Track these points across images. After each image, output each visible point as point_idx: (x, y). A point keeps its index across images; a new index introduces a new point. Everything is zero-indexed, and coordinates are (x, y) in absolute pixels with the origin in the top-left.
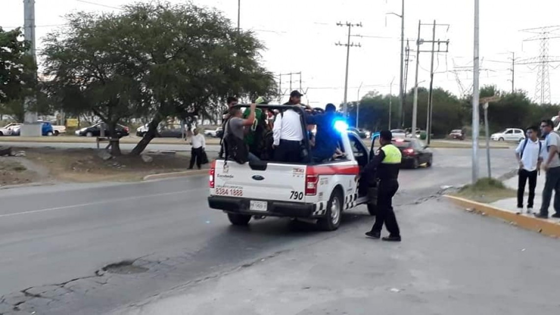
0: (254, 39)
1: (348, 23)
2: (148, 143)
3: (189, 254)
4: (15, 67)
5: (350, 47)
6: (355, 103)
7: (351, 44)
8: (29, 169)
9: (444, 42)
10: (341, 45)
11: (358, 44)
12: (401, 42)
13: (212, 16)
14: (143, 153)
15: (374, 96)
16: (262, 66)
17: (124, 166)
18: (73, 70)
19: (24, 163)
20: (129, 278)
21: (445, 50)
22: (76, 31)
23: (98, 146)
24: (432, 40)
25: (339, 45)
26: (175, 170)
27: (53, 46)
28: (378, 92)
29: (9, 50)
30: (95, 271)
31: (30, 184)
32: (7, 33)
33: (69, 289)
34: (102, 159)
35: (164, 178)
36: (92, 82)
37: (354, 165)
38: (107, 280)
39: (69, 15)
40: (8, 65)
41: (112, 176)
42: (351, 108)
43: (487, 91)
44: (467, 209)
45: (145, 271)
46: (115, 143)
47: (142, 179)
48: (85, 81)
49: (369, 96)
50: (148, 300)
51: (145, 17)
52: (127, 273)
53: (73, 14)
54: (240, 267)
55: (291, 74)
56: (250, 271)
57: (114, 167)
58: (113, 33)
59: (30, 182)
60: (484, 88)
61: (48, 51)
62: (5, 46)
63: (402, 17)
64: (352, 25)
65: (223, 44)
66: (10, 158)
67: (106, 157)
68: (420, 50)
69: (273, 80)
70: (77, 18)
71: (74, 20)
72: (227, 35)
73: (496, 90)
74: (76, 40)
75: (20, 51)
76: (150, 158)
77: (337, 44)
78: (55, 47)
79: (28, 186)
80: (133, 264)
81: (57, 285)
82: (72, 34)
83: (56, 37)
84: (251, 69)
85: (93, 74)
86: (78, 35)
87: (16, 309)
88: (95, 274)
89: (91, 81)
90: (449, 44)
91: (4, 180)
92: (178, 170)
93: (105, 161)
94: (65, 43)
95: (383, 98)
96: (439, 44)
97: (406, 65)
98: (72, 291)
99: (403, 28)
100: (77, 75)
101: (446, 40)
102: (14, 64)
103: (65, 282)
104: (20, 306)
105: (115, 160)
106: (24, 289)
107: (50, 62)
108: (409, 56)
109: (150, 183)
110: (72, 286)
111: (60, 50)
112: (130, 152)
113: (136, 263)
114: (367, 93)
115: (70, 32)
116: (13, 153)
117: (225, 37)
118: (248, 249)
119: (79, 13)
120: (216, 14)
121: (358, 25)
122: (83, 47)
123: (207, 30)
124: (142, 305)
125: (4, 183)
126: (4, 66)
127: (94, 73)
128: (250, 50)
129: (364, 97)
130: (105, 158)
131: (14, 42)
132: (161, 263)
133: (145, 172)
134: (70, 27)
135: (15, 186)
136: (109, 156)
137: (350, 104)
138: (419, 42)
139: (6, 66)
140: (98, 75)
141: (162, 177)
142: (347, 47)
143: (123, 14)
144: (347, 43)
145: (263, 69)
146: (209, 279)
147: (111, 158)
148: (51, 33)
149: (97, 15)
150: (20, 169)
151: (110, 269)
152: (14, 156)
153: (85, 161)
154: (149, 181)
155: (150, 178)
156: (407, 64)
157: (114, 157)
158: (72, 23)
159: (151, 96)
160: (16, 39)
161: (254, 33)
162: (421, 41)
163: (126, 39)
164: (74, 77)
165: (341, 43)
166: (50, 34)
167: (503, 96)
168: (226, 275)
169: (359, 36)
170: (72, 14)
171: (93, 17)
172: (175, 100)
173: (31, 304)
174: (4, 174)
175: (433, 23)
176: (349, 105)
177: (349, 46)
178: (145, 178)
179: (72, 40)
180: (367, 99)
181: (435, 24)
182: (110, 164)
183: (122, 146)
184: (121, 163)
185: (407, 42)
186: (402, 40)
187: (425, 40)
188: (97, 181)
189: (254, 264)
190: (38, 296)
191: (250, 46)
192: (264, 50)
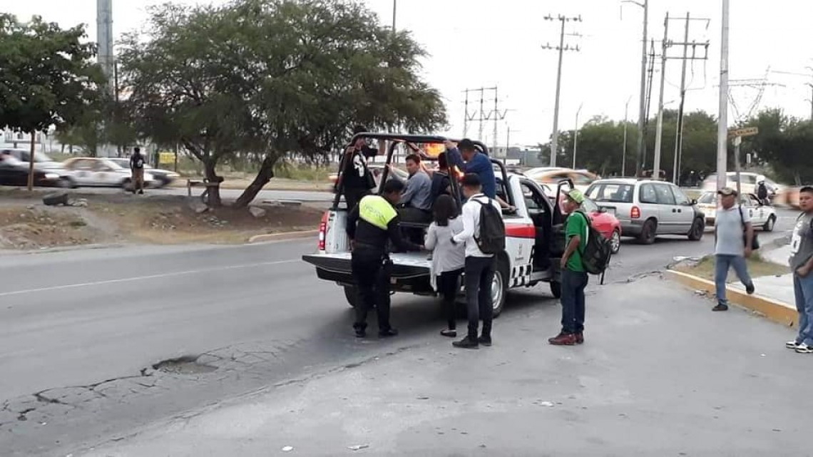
0: (411, 42)
1: (561, 16)
2: (260, 189)
3: (279, 348)
4: (76, 80)
5: (563, 51)
6: (572, 133)
7: (564, 46)
8: (90, 224)
9: (702, 44)
10: (550, 48)
11: (575, 47)
12: (642, 43)
13: (351, 9)
14: (253, 202)
15: (601, 122)
16: (423, 81)
17: (224, 222)
18: (157, 85)
19: (85, 215)
20: (187, 380)
21: (704, 57)
22: (161, 29)
23: (190, 192)
24: (683, 41)
25: (547, 49)
26: (295, 228)
27: (130, 51)
28: (606, 117)
29: (68, 57)
30: (142, 369)
31: (88, 245)
32: (65, 32)
33: (99, 393)
34: (194, 211)
35: (279, 239)
36: (183, 103)
37: (528, 225)
38: (155, 381)
39: (152, 8)
40: (66, 77)
41: (207, 236)
42: (566, 139)
43: (770, 115)
44: (697, 291)
45: (212, 371)
46: (213, 189)
47: (247, 241)
48: (173, 102)
49: (593, 122)
50: (200, 410)
51: (257, 10)
52: (186, 373)
53: (157, 6)
54: (342, 369)
55: (482, 89)
56: (355, 374)
57: (209, 224)
58: (211, 33)
59: (90, 242)
60: (765, 112)
61: (122, 57)
62: (62, 51)
63: (645, 6)
64: (568, 20)
65: (368, 48)
66: (66, 209)
67: (200, 208)
68: (667, 55)
69: (438, 100)
70: (162, 11)
71: (159, 14)
72: (373, 35)
73: (782, 115)
74: (160, 43)
75: (83, 59)
76: (261, 211)
77: (544, 48)
78: (132, 53)
79: (86, 248)
80: (198, 361)
81: (85, 387)
82: (155, 33)
83: (132, 37)
84: (407, 85)
85: (185, 91)
86: (164, 35)
87: (22, 418)
88: (140, 373)
89: (181, 101)
90: (709, 47)
91: (52, 239)
92: (301, 228)
93: (198, 214)
94: (146, 46)
95: (616, 125)
96: (694, 46)
97: (649, 77)
98: (104, 395)
99: (646, 23)
100: (163, 92)
101: (704, 42)
102: (74, 76)
103: (95, 383)
104: (27, 415)
105: (213, 213)
106: (38, 391)
107: (125, 74)
108: (655, 64)
109: (258, 246)
110: (105, 389)
111: (139, 56)
112: (234, 201)
113: (201, 360)
114: (592, 118)
115: (152, 31)
116: (70, 202)
117: (371, 39)
118: (363, 342)
119: (165, 5)
120: (358, 5)
121: (575, 19)
122: (172, 52)
123: (345, 29)
124: (190, 417)
125: (53, 243)
126: (61, 78)
127: (186, 89)
128: (405, 57)
129: (586, 125)
130: (199, 210)
131: (74, 44)
132: (237, 360)
133: (252, 231)
134: (153, 25)
135: (66, 248)
136: (204, 207)
137: (565, 134)
138: (666, 44)
139: (64, 79)
140: (191, 92)
141: (279, 238)
142: (558, 51)
143: (225, 6)
144: (559, 46)
145: (424, 86)
146: (294, 384)
147: (207, 210)
148: (127, 32)
149: (190, 7)
150: (77, 224)
151: (164, 367)
152: (71, 205)
153: (171, 214)
154: (257, 244)
155: (259, 239)
156: (651, 77)
157: (211, 209)
158: (156, 18)
159: (264, 122)
160: (77, 41)
161: (410, 34)
162: (668, 44)
163: (229, 42)
164: (158, 96)
165: (550, 46)
166: (125, 34)
167: (792, 123)
168: (318, 378)
169: (577, 35)
170: (155, 6)
171: (185, 10)
172: (299, 128)
173: (42, 412)
174: (53, 231)
175: (686, 16)
176: (562, 135)
177: (561, 50)
178: (252, 239)
179: (156, 42)
180: (591, 126)
181: (688, 19)
182: (205, 218)
183: (223, 193)
184: (220, 218)
185: (651, 43)
186: (645, 41)
187: (674, 42)
188: (184, 243)
189: (363, 364)
190: (55, 401)
191: (407, 51)
192: (425, 57)
